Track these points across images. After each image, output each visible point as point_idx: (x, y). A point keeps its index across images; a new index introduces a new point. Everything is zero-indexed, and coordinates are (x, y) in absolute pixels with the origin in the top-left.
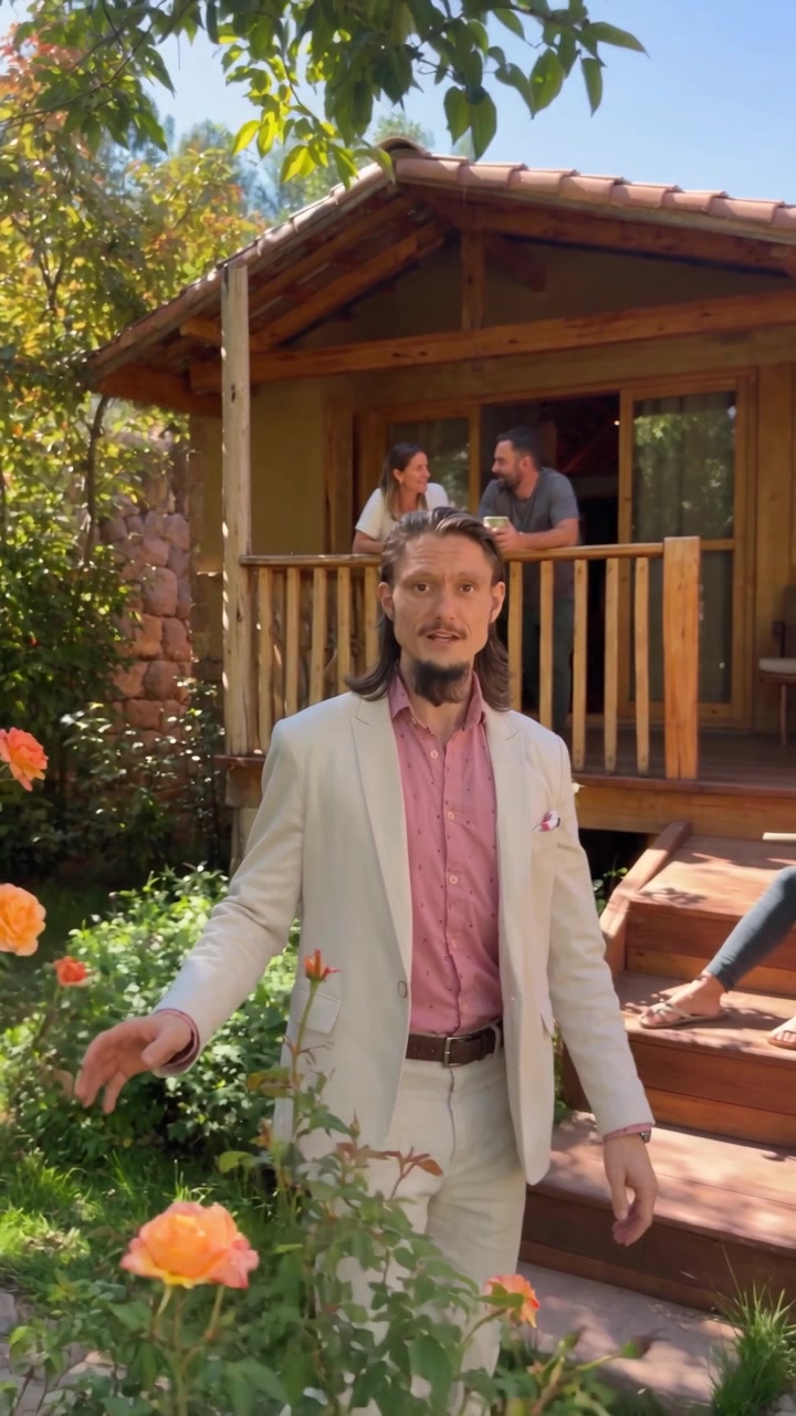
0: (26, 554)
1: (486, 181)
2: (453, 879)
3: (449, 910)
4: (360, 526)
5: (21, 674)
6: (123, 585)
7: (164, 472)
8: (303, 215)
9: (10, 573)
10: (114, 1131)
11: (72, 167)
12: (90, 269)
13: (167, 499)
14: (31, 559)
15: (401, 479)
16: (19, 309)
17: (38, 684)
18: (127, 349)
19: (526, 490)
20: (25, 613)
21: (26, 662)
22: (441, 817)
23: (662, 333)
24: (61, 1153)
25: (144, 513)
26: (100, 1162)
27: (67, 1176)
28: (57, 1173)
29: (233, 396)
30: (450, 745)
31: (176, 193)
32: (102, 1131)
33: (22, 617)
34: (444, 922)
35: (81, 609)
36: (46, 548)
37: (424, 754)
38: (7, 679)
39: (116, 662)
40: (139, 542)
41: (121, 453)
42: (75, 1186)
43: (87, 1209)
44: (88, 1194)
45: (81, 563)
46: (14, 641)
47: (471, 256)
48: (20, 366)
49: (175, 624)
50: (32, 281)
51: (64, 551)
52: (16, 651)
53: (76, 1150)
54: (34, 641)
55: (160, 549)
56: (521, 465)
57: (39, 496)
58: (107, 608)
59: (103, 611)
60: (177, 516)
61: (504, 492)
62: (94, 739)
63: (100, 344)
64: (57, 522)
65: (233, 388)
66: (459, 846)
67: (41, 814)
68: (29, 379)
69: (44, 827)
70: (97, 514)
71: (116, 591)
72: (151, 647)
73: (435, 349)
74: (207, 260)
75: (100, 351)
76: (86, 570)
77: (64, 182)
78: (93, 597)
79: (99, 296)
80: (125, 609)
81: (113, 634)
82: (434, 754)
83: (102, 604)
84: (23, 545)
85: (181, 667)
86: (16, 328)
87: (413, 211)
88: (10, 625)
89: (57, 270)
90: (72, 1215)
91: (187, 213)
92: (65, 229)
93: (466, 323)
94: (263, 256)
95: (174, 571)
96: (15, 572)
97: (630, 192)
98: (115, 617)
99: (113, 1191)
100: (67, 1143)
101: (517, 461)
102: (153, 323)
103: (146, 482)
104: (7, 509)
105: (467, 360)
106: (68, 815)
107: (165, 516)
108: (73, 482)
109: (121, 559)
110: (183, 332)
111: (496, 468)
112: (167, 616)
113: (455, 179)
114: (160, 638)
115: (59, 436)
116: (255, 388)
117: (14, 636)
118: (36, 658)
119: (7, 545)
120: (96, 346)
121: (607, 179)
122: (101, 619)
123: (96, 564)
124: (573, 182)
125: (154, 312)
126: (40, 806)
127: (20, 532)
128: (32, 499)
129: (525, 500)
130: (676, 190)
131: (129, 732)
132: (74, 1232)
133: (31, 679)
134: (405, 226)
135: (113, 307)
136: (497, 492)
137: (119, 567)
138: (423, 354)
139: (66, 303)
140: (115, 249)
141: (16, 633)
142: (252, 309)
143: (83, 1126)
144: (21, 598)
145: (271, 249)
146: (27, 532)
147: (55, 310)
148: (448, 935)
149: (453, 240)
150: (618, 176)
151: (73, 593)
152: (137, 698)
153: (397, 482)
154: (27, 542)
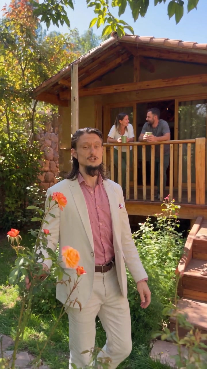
0: (15, 144)
1: (143, 41)
2: (101, 224)
3: (101, 232)
4: (109, 135)
5: (15, 176)
6: (41, 152)
7: (50, 122)
8: (93, 51)
9: (11, 148)
10: (51, 304)
11: (30, 37)
12: (34, 66)
13: (51, 129)
14: (17, 145)
15: (121, 123)
16: (14, 77)
17: (19, 178)
18: (44, 88)
19: (155, 125)
20: (16, 159)
21: (16, 172)
22: (96, 208)
23: (189, 83)
24: (36, 310)
25: (45, 133)
26: (47, 312)
27: (39, 316)
28: (36, 315)
29: (74, 100)
30: (95, 189)
31: (57, 45)
32: (47, 303)
33: (15, 160)
34: (100, 235)
35: (30, 158)
36: (21, 142)
37: (89, 193)
38: (11, 177)
39: (39, 172)
40: (44, 141)
41: (40, 116)
42: (41, 319)
43: (45, 326)
44: (44, 321)
45: (30, 146)
46: (13, 167)
47: (136, 63)
48: (15, 92)
49: (53, 162)
50: (17, 69)
51: (25, 143)
52: (14, 169)
53: (40, 308)
54: (18, 167)
55: (49, 142)
56: (154, 118)
57: (19, 128)
58: (36, 158)
59: (35, 159)
60: (53, 133)
61: (149, 126)
62: (35, 193)
63: (36, 87)
64: (24, 135)
65: (74, 98)
66: (101, 215)
67: (20, 214)
68: (17, 96)
69: (21, 217)
70: (34, 133)
71: (39, 154)
72: (47, 169)
73: (127, 87)
74: (65, 64)
75: (36, 88)
76: (31, 148)
77: (28, 42)
78: (33, 155)
79: (36, 73)
80: (41, 158)
81: (38, 165)
82: (92, 192)
83: (35, 157)
84: (14, 141)
85: (54, 174)
86: (14, 82)
87: (121, 50)
88: (12, 162)
89: (24, 67)
90: (41, 328)
91: (60, 51)
92: (27, 55)
93: (135, 81)
94: (81, 62)
95: (53, 148)
96: (12, 148)
97: (184, 44)
98: (39, 160)
99: (51, 321)
100: (38, 307)
101: (153, 117)
102: (51, 80)
103: (46, 124)
104: (10, 131)
105: (135, 91)
106: (27, 214)
107: (50, 133)
108: (27, 124)
109: (40, 145)
110: (59, 83)
111: (147, 119)
112: (51, 160)
113: (134, 41)
114: (49, 166)
115: (24, 112)
116: (80, 97)
117: (13, 165)
118: (19, 171)
119: (10, 141)
120: (35, 87)
121: (177, 41)
122: (35, 161)
123: (34, 146)
124: (168, 42)
125: (51, 78)
126: (19, 212)
127: (14, 137)
128: (17, 129)
129: (155, 128)
130: (196, 43)
131: (44, 191)
132: (42, 333)
133: (17, 177)
134: (118, 55)
135: (40, 76)
136: (147, 125)
137: (40, 147)
138: (123, 89)
139: (27, 75)
140: (41, 60)
141: (13, 164)
142: (79, 75)
143: (42, 302)
144: (15, 155)
145: (84, 60)
146: (16, 137)
147: (24, 77)
148: (101, 238)
149: (131, 58)
150: (180, 40)
151: (28, 154)
152: (43, 182)
153: (120, 123)
154: (16, 140)
